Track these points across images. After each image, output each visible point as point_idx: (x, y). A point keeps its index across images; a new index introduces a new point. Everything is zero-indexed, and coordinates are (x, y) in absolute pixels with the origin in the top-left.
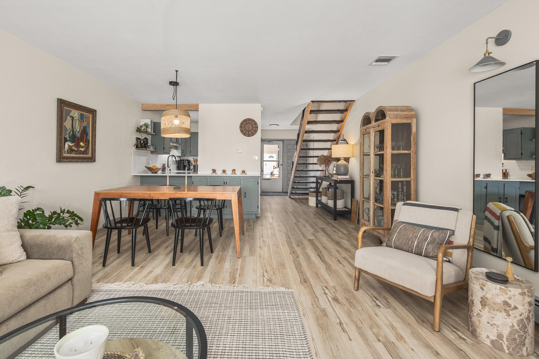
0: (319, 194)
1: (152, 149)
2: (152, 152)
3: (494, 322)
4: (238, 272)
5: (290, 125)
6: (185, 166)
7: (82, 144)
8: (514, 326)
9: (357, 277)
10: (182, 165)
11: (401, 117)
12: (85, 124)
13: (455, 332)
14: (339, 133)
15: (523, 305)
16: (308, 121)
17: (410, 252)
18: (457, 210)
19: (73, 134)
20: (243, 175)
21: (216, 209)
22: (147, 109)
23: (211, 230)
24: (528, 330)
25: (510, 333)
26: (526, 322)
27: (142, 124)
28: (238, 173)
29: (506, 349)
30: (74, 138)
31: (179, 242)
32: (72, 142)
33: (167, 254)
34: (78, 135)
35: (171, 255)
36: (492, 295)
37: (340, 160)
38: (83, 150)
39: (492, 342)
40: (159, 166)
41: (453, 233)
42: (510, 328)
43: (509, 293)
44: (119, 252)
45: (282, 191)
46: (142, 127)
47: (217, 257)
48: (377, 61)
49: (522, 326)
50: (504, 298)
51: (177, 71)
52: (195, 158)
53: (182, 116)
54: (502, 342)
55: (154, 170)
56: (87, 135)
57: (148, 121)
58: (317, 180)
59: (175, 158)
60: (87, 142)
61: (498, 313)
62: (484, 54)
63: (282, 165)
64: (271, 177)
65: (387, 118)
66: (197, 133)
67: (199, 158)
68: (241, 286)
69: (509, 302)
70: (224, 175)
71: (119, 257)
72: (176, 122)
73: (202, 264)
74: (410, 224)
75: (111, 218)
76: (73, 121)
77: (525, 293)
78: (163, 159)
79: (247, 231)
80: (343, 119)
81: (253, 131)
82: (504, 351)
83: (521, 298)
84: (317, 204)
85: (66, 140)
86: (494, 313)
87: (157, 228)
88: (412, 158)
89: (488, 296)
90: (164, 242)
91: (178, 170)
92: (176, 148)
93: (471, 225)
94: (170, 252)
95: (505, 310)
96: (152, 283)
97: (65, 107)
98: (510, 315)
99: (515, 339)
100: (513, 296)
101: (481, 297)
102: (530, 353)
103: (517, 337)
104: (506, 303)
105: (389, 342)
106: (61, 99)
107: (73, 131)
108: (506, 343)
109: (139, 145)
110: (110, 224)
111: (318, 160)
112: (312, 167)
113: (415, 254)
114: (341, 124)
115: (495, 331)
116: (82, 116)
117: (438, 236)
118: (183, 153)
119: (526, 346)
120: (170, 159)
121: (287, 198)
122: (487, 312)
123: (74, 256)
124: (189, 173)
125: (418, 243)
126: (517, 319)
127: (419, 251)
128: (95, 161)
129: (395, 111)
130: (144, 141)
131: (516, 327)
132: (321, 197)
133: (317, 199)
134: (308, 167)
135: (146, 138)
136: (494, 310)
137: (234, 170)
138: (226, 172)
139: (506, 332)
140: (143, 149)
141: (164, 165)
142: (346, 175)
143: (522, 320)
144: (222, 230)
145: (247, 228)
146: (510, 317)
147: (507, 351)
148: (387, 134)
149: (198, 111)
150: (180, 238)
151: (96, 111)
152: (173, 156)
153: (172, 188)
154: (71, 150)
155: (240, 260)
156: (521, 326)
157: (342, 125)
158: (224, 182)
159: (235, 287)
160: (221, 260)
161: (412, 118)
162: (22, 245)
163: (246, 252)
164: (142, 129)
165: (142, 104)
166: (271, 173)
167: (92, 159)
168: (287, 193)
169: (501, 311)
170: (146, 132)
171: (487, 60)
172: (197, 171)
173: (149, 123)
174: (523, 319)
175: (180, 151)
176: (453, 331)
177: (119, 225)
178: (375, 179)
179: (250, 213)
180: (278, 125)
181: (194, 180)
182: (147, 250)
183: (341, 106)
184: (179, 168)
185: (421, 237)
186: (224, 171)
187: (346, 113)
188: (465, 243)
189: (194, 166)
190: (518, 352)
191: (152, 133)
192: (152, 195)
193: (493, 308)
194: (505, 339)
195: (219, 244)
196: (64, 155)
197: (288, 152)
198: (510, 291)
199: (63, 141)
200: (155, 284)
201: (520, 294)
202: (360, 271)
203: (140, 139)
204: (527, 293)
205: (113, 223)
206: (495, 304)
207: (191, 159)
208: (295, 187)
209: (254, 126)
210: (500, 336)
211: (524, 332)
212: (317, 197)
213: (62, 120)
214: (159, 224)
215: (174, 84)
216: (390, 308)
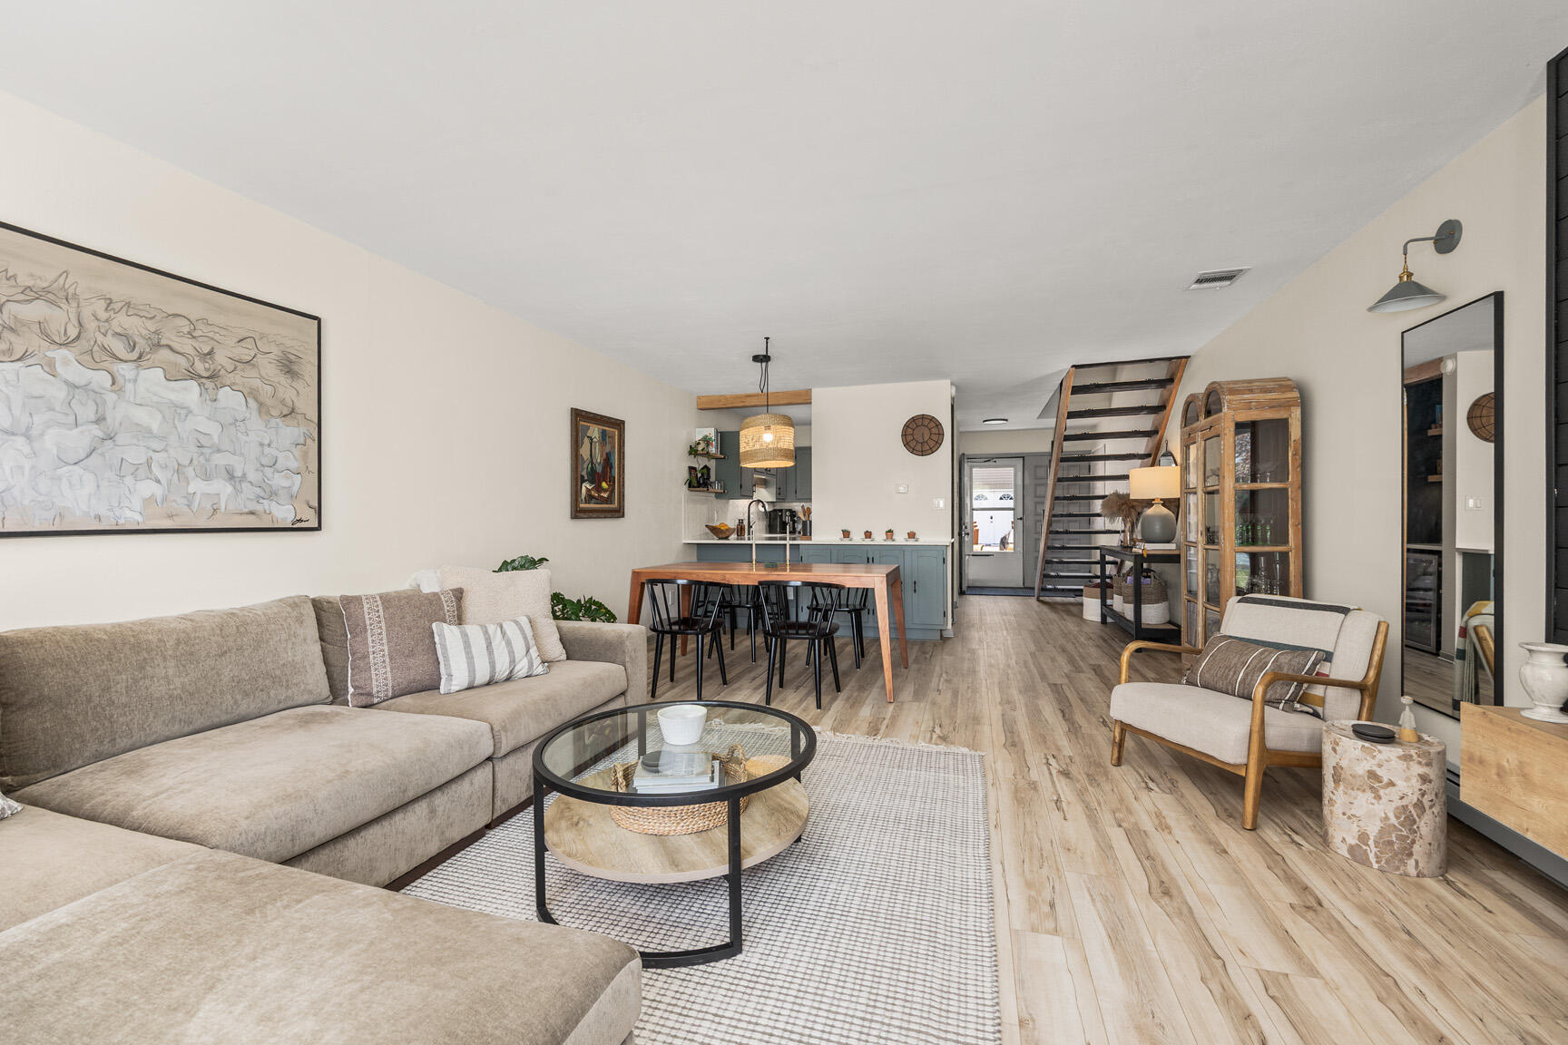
0: (1109, 590)
1: (717, 488)
2: (718, 495)
3: (1353, 812)
4: (885, 722)
5: (1038, 418)
6: (784, 525)
7: (604, 485)
8: (1389, 819)
9: (1117, 740)
10: (777, 521)
11: (1260, 406)
12: (608, 449)
13: (1289, 836)
14: (1158, 436)
15: (1407, 779)
16: (1068, 413)
17: (1230, 692)
18: (1345, 611)
19: (592, 468)
20: (911, 542)
21: (849, 612)
22: (709, 406)
23: (837, 658)
24: (1418, 827)
25: (1382, 831)
26: (1413, 812)
27: (698, 437)
28: (900, 539)
29: (1373, 860)
30: (595, 477)
31: (777, 673)
32: (591, 482)
33: (756, 689)
34: (599, 469)
35: (764, 689)
36: (1350, 760)
37: (1153, 505)
38: (605, 495)
39: (1351, 849)
40: (732, 524)
41: (1328, 657)
42: (1382, 821)
43: (1379, 756)
44: (672, 680)
45: (1021, 586)
46: (699, 444)
47: (848, 698)
48: (1199, 281)
49: (1405, 818)
50: (1368, 764)
51: (767, 339)
52: (806, 505)
53: (779, 427)
54: (1367, 848)
55: (722, 531)
56: (611, 467)
57: (711, 432)
58: (1103, 557)
59: (764, 506)
60: (612, 481)
61: (1360, 793)
62: (1400, 277)
63: (1021, 519)
64: (1001, 549)
65: (1225, 409)
66: (810, 448)
67: (816, 506)
68: (888, 740)
69: (1379, 772)
70: (868, 542)
71: (673, 688)
72: (768, 437)
73: (819, 706)
74: (1241, 639)
75: (664, 616)
76: (591, 444)
77: (1411, 756)
78: (738, 509)
79: (916, 661)
80: (1164, 402)
81: (932, 443)
82: (1370, 866)
83: (1402, 765)
84: (1104, 617)
85: (583, 481)
86: (1354, 793)
87: (733, 648)
88: (1292, 500)
89: (1344, 763)
90: (750, 670)
91: (770, 532)
92: (765, 483)
93: (1375, 642)
94: (761, 686)
95: (1372, 788)
96: (735, 722)
97: (581, 423)
98: (1380, 798)
99: (1390, 843)
100: (1387, 761)
101: (1334, 767)
102: (1426, 872)
103: (1394, 839)
104: (1372, 775)
105: (1139, 831)
106: (576, 409)
107: (592, 463)
108: (1374, 850)
109: (694, 482)
110: (662, 626)
111: (1103, 506)
112: (1102, 524)
113: (1239, 696)
114: (1161, 414)
115: (1355, 828)
116: (604, 433)
117: (1290, 660)
118: (781, 496)
119: (1415, 857)
120: (753, 506)
121: (1033, 601)
122: (1341, 792)
123: (627, 659)
124: (794, 539)
125: (1246, 674)
126: (1394, 805)
127: (1246, 691)
128: (623, 516)
129: (1247, 392)
130: (703, 474)
131: (1393, 820)
132: (1112, 598)
133: (1104, 604)
134: (1093, 522)
135: (706, 466)
136: (1353, 789)
137: (890, 531)
138: (873, 536)
139: (1373, 830)
140: (701, 489)
141: (741, 521)
142: (1169, 542)
143: (1405, 808)
144: (863, 656)
145: (916, 657)
146: (1381, 802)
147: (1376, 866)
148: (1224, 445)
149: (810, 403)
150: (777, 666)
151: (623, 422)
152: (759, 501)
153: (762, 566)
154: (590, 498)
155: (891, 707)
156: (1402, 819)
157: (1164, 418)
158: (868, 559)
159: (877, 741)
160: (855, 704)
161: (1290, 406)
162: (561, 640)
163: (907, 695)
164: (700, 448)
165: (699, 398)
166: (1002, 539)
167: (619, 513)
168: (1033, 589)
169: (1364, 791)
170: (707, 455)
171: (1408, 289)
172: (811, 535)
173: (713, 436)
174: (1407, 806)
175: (774, 490)
176: (1285, 833)
177: (675, 628)
178: (1206, 549)
179: (928, 627)
180: (1006, 420)
181: (803, 552)
182: (720, 680)
183: (1160, 372)
184: (771, 529)
185: (1255, 662)
186: (868, 535)
187: (1172, 386)
188: (1357, 677)
189: (804, 523)
190: (1398, 868)
191: (719, 455)
192: (727, 576)
193: (1351, 784)
194: (1371, 842)
195: (854, 679)
196: (582, 505)
197: (1036, 485)
198: (1380, 752)
199: (579, 481)
200: (738, 725)
201: (1399, 758)
202: (1125, 728)
203: (695, 469)
204: (1415, 757)
205: (666, 623)
206: (1353, 776)
207: (797, 506)
208: (1053, 574)
209: (934, 430)
210: (1363, 837)
211: (1410, 830)
212: (1103, 599)
213: (577, 446)
214: (736, 641)
215: (763, 359)
216: (1172, 794)
